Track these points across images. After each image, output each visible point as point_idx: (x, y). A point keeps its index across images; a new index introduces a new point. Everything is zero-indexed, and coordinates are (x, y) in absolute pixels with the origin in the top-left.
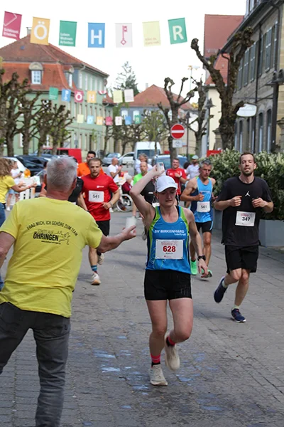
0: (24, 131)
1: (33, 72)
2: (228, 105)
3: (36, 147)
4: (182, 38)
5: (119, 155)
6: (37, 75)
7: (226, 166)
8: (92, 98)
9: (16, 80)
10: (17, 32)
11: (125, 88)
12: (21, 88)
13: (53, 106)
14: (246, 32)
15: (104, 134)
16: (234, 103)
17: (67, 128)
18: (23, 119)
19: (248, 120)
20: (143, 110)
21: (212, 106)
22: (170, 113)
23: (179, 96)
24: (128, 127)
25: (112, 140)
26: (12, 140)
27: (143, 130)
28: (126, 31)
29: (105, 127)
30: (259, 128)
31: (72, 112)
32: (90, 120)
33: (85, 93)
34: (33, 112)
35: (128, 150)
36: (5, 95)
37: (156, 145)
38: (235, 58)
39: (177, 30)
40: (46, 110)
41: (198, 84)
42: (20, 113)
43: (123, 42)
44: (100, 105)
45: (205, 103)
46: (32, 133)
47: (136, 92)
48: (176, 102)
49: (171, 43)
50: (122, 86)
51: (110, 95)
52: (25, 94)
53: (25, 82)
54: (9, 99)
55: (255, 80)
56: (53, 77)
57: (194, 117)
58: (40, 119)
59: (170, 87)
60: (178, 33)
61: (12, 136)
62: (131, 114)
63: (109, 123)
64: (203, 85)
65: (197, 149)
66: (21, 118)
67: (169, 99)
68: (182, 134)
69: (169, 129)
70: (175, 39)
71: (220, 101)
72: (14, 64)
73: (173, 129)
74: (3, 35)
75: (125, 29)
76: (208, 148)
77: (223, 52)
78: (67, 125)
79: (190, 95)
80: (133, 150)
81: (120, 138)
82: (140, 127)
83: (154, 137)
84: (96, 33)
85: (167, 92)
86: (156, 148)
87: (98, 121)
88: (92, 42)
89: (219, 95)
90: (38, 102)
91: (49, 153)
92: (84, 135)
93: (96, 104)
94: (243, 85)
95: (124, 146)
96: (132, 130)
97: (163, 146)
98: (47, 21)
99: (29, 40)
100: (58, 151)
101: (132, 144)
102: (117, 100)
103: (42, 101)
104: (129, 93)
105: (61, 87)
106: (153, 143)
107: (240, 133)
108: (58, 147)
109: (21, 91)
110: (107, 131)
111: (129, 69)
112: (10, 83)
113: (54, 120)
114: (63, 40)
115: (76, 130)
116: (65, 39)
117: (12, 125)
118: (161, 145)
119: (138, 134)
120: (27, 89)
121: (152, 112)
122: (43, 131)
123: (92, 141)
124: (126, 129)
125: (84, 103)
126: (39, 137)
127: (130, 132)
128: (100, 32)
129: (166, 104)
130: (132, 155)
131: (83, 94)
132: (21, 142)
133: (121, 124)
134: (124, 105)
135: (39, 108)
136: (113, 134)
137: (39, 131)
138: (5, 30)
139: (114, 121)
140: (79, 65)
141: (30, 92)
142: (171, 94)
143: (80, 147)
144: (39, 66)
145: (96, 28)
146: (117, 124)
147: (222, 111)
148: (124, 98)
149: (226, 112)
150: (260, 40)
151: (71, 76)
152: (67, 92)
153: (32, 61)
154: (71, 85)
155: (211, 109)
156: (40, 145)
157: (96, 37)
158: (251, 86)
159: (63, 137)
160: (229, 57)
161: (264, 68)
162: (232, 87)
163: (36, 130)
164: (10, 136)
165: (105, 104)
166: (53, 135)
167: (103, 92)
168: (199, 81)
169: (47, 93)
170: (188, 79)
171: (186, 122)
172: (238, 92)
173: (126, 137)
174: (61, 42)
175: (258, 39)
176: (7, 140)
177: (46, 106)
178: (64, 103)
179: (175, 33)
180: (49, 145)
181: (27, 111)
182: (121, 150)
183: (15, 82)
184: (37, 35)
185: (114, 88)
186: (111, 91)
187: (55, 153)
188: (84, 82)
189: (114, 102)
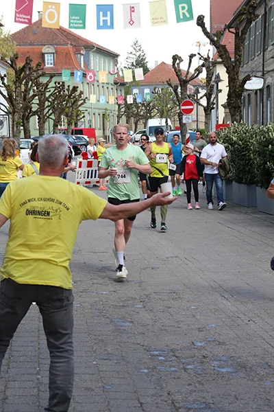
0: (39, 113)
1: (46, 55)
2: (235, 79)
3: (52, 128)
4: (188, 16)
6: (50, 58)
7: (235, 139)
8: (103, 77)
9: (29, 64)
10: (29, 17)
11: (136, 67)
12: (35, 71)
13: (66, 87)
14: (251, 6)
15: (117, 113)
16: (241, 77)
17: (80, 108)
18: (38, 102)
19: (256, 93)
20: (153, 87)
21: (220, 81)
22: (179, 90)
23: (188, 72)
24: (140, 105)
25: (124, 119)
26: (29, 122)
27: (154, 107)
28: (133, 11)
29: (117, 106)
30: (267, 100)
31: (85, 93)
32: (103, 99)
33: (96, 73)
34: (48, 94)
35: (141, 127)
36: (19, 78)
37: (166, 122)
38: (240, 33)
39: (183, 8)
40: (59, 92)
41: (205, 60)
42: (34, 96)
43: (131, 22)
44: (112, 84)
45: (213, 79)
46: (47, 115)
47: (146, 71)
48: (184, 78)
49: (177, 22)
51: (121, 74)
52: (39, 77)
53: (39, 65)
54: (23, 83)
55: (262, 54)
56: (65, 60)
57: (203, 92)
58: (54, 100)
59: (178, 64)
60: (183, 11)
61: (28, 119)
62: (142, 92)
63: (120, 102)
64: (211, 60)
65: (206, 123)
66: (36, 100)
67: (178, 76)
68: (192, 110)
69: (179, 105)
71: (227, 75)
72: (28, 48)
73: (183, 105)
74: (16, 21)
75: (132, 9)
76: (217, 121)
77: (229, 27)
78: (80, 105)
79: (199, 71)
80: (145, 128)
81: (132, 116)
82: (151, 104)
83: (165, 114)
84: (105, 15)
85: (175, 70)
86: (167, 124)
87: (110, 100)
88: (101, 24)
89: (225, 69)
90: (52, 84)
91: (64, 133)
92: (97, 114)
93: (108, 84)
94: (250, 59)
95: (136, 124)
96: (143, 108)
97: (173, 122)
98: (57, 5)
99: (41, 24)
100: (73, 131)
101: (144, 121)
102: (128, 78)
103: (55, 83)
104: (139, 72)
105: (73, 68)
106: (164, 120)
107: (248, 106)
108: (73, 127)
109: (35, 74)
110: (119, 109)
111: (139, 48)
112: (24, 66)
113: (68, 101)
114: (73, 23)
115: (89, 110)
117: (27, 107)
118: (171, 121)
119: (149, 111)
120: (40, 72)
121: (162, 89)
122: (57, 113)
123: (105, 120)
124: (138, 108)
125: (96, 84)
126: (54, 118)
127: (142, 110)
128: (109, 13)
129: (175, 81)
131: (95, 75)
132: (37, 124)
133: (132, 102)
134: (135, 83)
135: (52, 90)
136: (125, 112)
137: (53, 112)
138: (17, 15)
139: (125, 99)
140: (90, 47)
141: (43, 75)
142: (180, 70)
143: (93, 126)
144: (51, 50)
145: (105, 9)
146: (128, 103)
147: (229, 86)
148: (134, 77)
149: (233, 86)
150: (266, 13)
151: (82, 57)
152: (79, 73)
153: (45, 45)
154: (82, 66)
155: (219, 83)
156: (55, 126)
157: (105, 18)
158: (258, 60)
159: (77, 117)
160: (235, 32)
161: (270, 41)
162: (238, 61)
163: (51, 111)
164: (26, 119)
165: (116, 83)
166: (67, 116)
167: (114, 71)
168: (206, 56)
169: (60, 75)
170: (195, 55)
171: (195, 98)
172: (245, 66)
173: (137, 114)
174: (71, 25)
175: (263, 12)
176: (23, 122)
177: (59, 87)
178: (78, 84)
179: (181, 12)
180: (64, 126)
181: (41, 94)
182: (134, 128)
183: (29, 66)
184: (47, 19)
185: (125, 67)
186: (122, 71)
187: (70, 133)
188: (95, 62)
189: (125, 81)
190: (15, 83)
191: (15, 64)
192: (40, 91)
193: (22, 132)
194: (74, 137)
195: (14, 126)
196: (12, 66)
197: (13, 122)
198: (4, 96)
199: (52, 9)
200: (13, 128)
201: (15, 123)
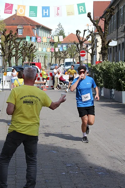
0: (16, 56)
1: (19, 30)
2: (104, 41)
3: (21, 63)
4: (84, 11)
6: (20, 31)
7: (104, 68)
8: (45, 40)
10: (11, 11)
11: (59, 35)
12: (14, 37)
13: (28, 44)
14: (112, 9)
15: (51, 56)
16: (107, 40)
17: (34, 54)
19: (114, 48)
20: (67, 45)
21: (98, 42)
22: (79, 46)
23: (83, 38)
24: (61, 52)
25: (54, 58)
26: (11, 60)
27: (67, 53)
28: (59, 9)
29: (51, 53)
30: (119, 51)
31: (36, 46)
32: (44, 50)
33: (42, 38)
34: (19, 47)
35: (62, 63)
36: (7, 40)
38: (107, 20)
39: (81, 8)
40: (25, 46)
42: (14, 48)
43: (58, 14)
44: (49, 43)
45: (95, 41)
46: (19, 57)
47: (64, 37)
48: (82, 41)
49: (79, 14)
52: (16, 39)
53: (16, 34)
54: (9, 42)
55: (116, 30)
56: (27, 32)
57: (89, 47)
58: (22, 50)
59: (79, 34)
60: (82, 9)
61: (10, 58)
62: (62, 47)
63: (52, 51)
64: (93, 32)
65: (91, 61)
66: (14, 50)
67: (79, 39)
68: (85, 55)
69: (79, 53)
70: (81, 12)
71: (101, 39)
73: (81, 53)
74: (5, 13)
75: (58, 9)
76: (96, 60)
77: (101, 18)
78: (34, 52)
79: (88, 37)
81: (57, 57)
82: (66, 52)
83: (73, 56)
84: (46, 11)
85: (77, 37)
86: (74, 61)
87: (48, 50)
88: (44, 15)
89: (100, 37)
91: (27, 65)
92: (42, 56)
93: (47, 43)
94: (111, 32)
95: (59, 61)
96: (63, 54)
97: (76, 60)
98: (24, 7)
99: (16, 15)
100: (31, 63)
101: (63, 60)
102: (56, 40)
103: (23, 42)
104: (61, 38)
105: (31, 35)
106: (72, 59)
107: (110, 53)
108: (31, 62)
111: (61, 27)
112: (9, 35)
113: (29, 50)
115: (38, 54)
116: (32, 13)
117: (10, 53)
119: (65, 55)
120: (16, 37)
121: (71, 45)
122: (24, 56)
123: (45, 59)
124: (60, 53)
125: (41, 42)
126: (22, 58)
128: (47, 10)
129: (78, 42)
130: (63, 65)
131: (41, 39)
132: (15, 60)
133: (58, 51)
134: (59, 43)
135: (22, 45)
136: (54, 55)
138: (6, 10)
139: (55, 50)
140: (39, 26)
141: (18, 38)
142: (79, 37)
143: (40, 62)
144: (21, 27)
145: (46, 8)
146: (56, 51)
147: (102, 44)
148: (59, 40)
149: (104, 44)
150: (118, 11)
151: (35, 31)
152: (34, 38)
153: (18, 25)
154: (35, 35)
156: (23, 62)
157: (46, 12)
158: (115, 32)
159: (32, 57)
160: (104, 20)
161: (120, 24)
162: (106, 33)
163: (21, 55)
165: (50, 43)
166: (28, 57)
167: (49, 37)
168: (91, 31)
169: (25, 38)
170: (86, 30)
171: (86, 49)
172: (109, 35)
173: (60, 56)
174: (30, 15)
175: (117, 11)
176: (8, 60)
177: (25, 44)
178: (33, 43)
179: (80, 9)
180: (27, 61)
183: (11, 34)
184: (19, 12)
185: (54, 35)
186: (53, 37)
187: (29, 65)
188: (41, 33)
189: (55, 41)
190: (5, 42)
191: (5, 34)
192: (16, 46)
193: (8, 64)
194: (31, 66)
195: (4, 61)
196: (3, 34)
201: (5, 60)
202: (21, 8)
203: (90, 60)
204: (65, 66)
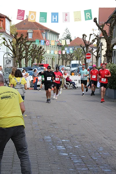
0: (26, 57)
1: (29, 33)
2: (109, 45)
3: (31, 64)
4: (90, 18)
5: (64, 66)
6: (30, 35)
8: (53, 43)
9: (22, 37)
10: (23, 17)
11: (66, 39)
12: (24, 40)
13: (37, 47)
15: (58, 58)
16: (112, 44)
17: (43, 56)
18: (25, 53)
20: (74, 48)
21: (103, 45)
22: (85, 49)
23: (89, 42)
24: (68, 55)
25: (61, 60)
26: (21, 61)
27: (74, 56)
28: (67, 16)
29: (58, 55)
31: (45, 49)
32: (52, 52)
33: (50, 41)
34: (29, 50)
35: (68, 64)
36: (18, 43)
37: (79, 62)
38: (112, 25)
39: (88, 14)
40: (34, 49)
41: (97, 36)
42: (24, 50)
43: (66, 20)
44: (56, 46)
45: (100, 44)
47: (71, 40)
48: (87, 44)
49: (85, 20)
50: (65, 38)
51: (60, 42)
52: (26, 42)
53: (26, 37)
54: (19, 45)
56: (37, 35)
57: (95, 50)
58: (32, 52)
59: (85, 38)
60: (88, 16)
61: (21, 60)
62: (69, 49)
63: (59, 53)
64: (99, 36)
66: (24, 52)
67: (85, 43)
68: (90, 57)
69: (85, 55)
70: (87, 18)
71: (106, 43)
72: (21, 30)
73: (87, 55)
74: (17, 19)
75: (66, 15)
76: (101, 62)
77: (107, 23)
78: (43, 54)
79: (93, 41)
80: (70, 64)
81: (64, 59)
83: (79, 58)
84: (55, 17)
85: (84, 40)
86: (79, 63)
87: (55, 52)
88: (53, 21)
89: (105, 40)
90: (31, 46)
91: (36, 66)
92: (49, 58)
93: (54, 46)
95: (66, 62)
96: (69, 56)
97: (82, 62)
98: (35, 13)
99: (28, 21)
101: (69, 62)
102: (63, 43)
103: (33, 45)
104: (68, 41)
105: (40, 39)
106: (78, 61)
107: (114, 56)
108: (39, 63)
109: (24, 41)
110: (59, 56)
111: (68, 31)
112: (20, 38)
113: (38, 53)
114: (41, 20)
115: (46, 56)
116: (42, 19)
117: (21, 55)
118: (81, 62)
119: (72, 57)
120: (27, 40)
121: (78, 48)
122: (33, 57)
123: (53, 61)
125: (50, 46)
126: (32, 60)
127: (69, 57)
128: (56, 16)
129: (84, 45)
130: (70, 66)
132: (25, 62)
133: (65, 53)
134: (66, 46)
135: (31, 48)
136: (61, 57)
137: (32, 57)
138: (18, 16)
139: (62, 52)
140: (47, 30)
141: (28, 41)
142: (85, 41)
143: (48, 63)
144: (31, 31)
145: (55, 15)
146: (63, 54)
147: (107, 47)
148: (66, 43)
151: (44, 34)
152: (43, 41)
153: (28, 29)
154: (44, 38)
156: (32, 63)
157: (55, 18)
159: (41, 59)
160: (109, 25)
162: (111, 37)
163: (30, 57)
164: (20, 60)
165: (58, 46)
166: (37, 58)
167: (57, 40)
169: (35, 41)
170: (92, 34)
171: (92, 52)
172: (113, 39)
173: (67, 59)
174: (41, 21)
176: (19, 61)
177: (34, 47)
178: (42, 45)
179: (87, 16)
180: (35, 63)
181: (27, 49)
182: (65, 64)
183: (22, 38)
184: (30, 18)
185: (62, 39)
186: (61, 40)
187: (38, 66)
188: (49, 37)
189: (62, 45)
190: (16, 45)
191: (17, 37)
192: (26, 48)
193: (18, 65)
194: (40, 68)
196: (15, 38)
197: (15, 61)
198: (11, 50)
199: (33, 14)
200: (15, 64)
201: (16, 61)
202: (33, 15)
203: (96, 62)
204: (71, 67)
